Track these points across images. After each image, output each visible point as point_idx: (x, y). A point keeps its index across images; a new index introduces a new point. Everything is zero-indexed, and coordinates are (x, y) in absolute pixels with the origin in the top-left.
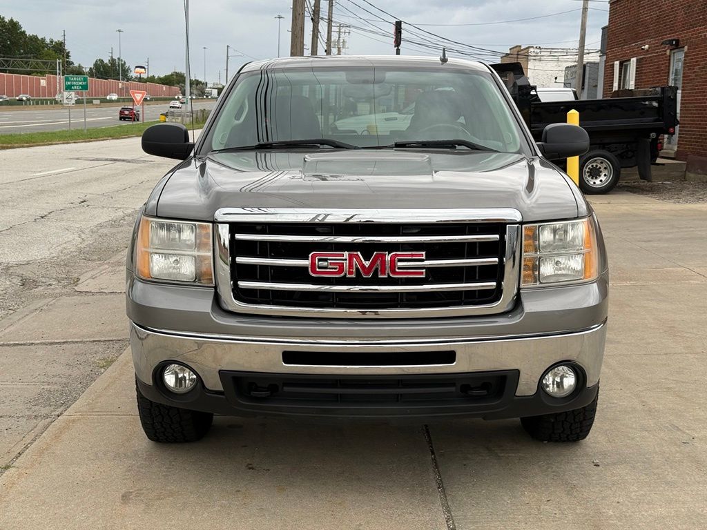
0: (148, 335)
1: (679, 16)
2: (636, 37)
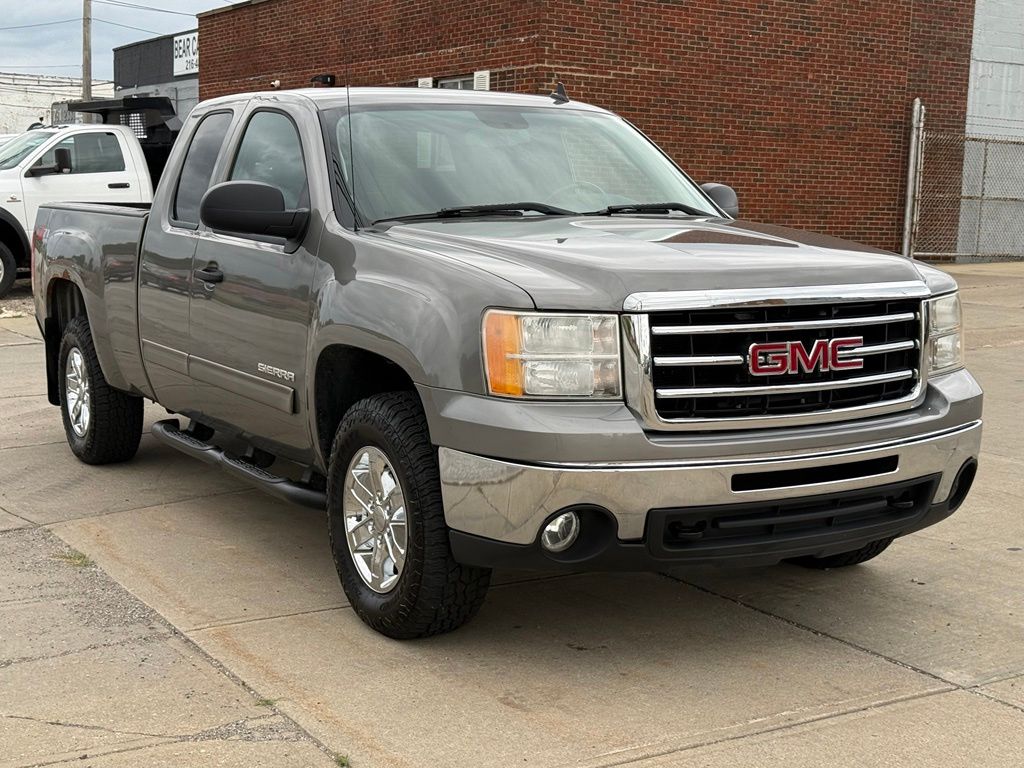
0: (524, 470)
1: (330, 44)
2: (255, 68)
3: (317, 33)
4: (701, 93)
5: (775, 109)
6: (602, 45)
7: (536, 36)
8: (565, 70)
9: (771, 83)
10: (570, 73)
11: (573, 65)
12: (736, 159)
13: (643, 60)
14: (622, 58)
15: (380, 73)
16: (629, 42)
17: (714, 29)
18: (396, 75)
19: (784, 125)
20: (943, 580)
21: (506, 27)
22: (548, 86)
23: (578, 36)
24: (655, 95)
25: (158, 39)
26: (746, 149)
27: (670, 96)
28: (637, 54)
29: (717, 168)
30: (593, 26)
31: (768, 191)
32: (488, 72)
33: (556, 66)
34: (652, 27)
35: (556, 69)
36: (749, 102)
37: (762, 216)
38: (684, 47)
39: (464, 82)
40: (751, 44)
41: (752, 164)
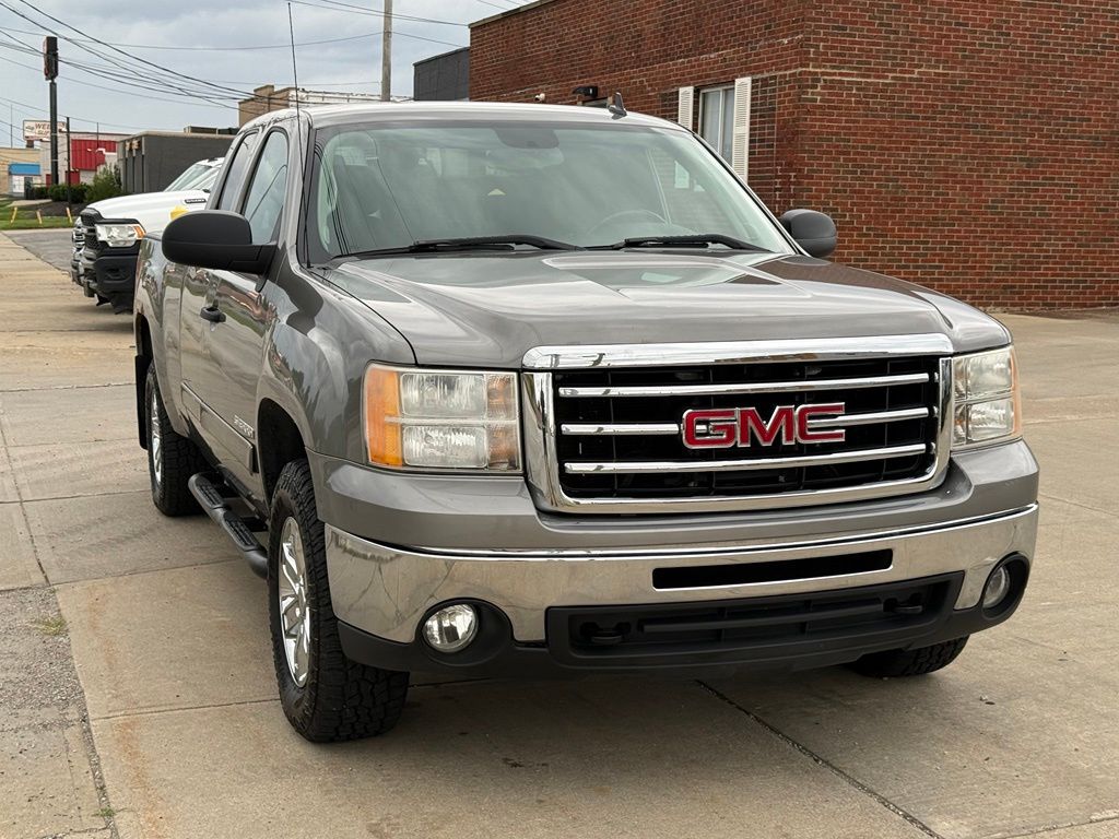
1: (595, 51)
2: (522, 80)
3: (581, 40)
4: (1000, 97)
5: (1093, 114)
6: (879, 44)
7: (800, 36)
8: (834, 74)
9: (1088, 83)
10: (839, 78)
11: (843, 68)
12: (1042, 172)
13: (929, 61)
14: (902, 59)
15: (642, 82)
16: (912, 40)
17: (1017, 23)
18: (657, 85)
19: (1104, 133)
20: (1023, 700)
21: (769, 27)
22: (813, 94)
23: (850, 35)
24: (941, 100)
25: (456, 52)
26: (1056, 161)
27: (961, 101)
28: (921, 53)
29: (1019, 184)
30: (869, 24)
31: (1084, 210)
32: (750, 78)
33: (823, 70)
34: (940, 23)
35: (823, 74)
36: (1059, 106)
37: (1075, 240)
38: (980, 45)
39: (726, 90)
40: (1063, 39)
41: (1063, 179)
